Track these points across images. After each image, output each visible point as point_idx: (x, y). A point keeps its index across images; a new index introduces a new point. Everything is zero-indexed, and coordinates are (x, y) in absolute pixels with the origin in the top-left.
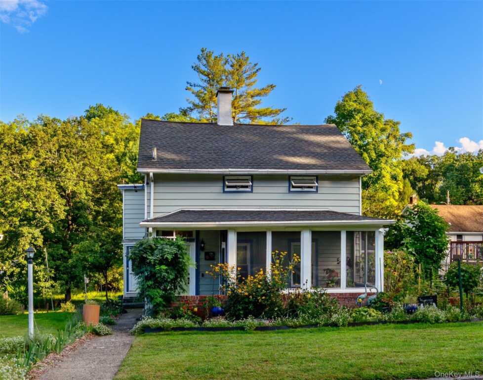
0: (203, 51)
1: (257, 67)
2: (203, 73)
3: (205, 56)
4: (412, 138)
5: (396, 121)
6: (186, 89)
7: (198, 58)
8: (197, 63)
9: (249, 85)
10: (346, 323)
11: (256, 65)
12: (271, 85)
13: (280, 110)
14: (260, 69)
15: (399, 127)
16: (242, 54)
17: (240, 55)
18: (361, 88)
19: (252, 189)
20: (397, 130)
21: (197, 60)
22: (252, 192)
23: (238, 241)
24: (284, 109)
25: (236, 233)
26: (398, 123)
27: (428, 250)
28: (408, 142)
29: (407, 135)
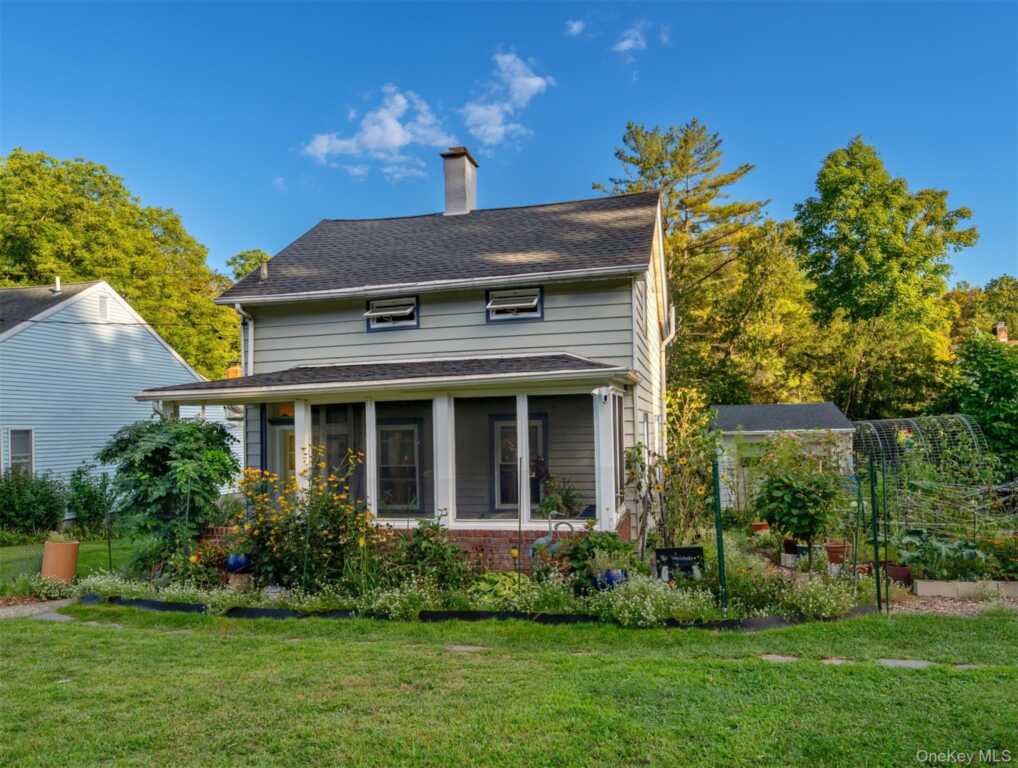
0: (629, 128)
1: (718, 139)
2: (631, 160)
3: (632, 134)
4: (972, 217)
5: (939, 190)
6: (594, 188)
7: (625, 140)
8: (622, 146)
9: (708, 170)
10: (415, 612)
11: (715, 136)
12: (746, 166)
13: (759, 204)
14: (720, 141)
15: (946, 201)
16: (694, 123)
17: (690, 124)
18: (860, 139)
19: (418, 322)
20: (942, 207)
21: (623, 144)
22: (417, 327)
23: (315, 422)
24: (768, 201)
25: (309, 409)
26: (943, 194)
27: (995, 424)
28: (961, 226)
29: (960, 214)
